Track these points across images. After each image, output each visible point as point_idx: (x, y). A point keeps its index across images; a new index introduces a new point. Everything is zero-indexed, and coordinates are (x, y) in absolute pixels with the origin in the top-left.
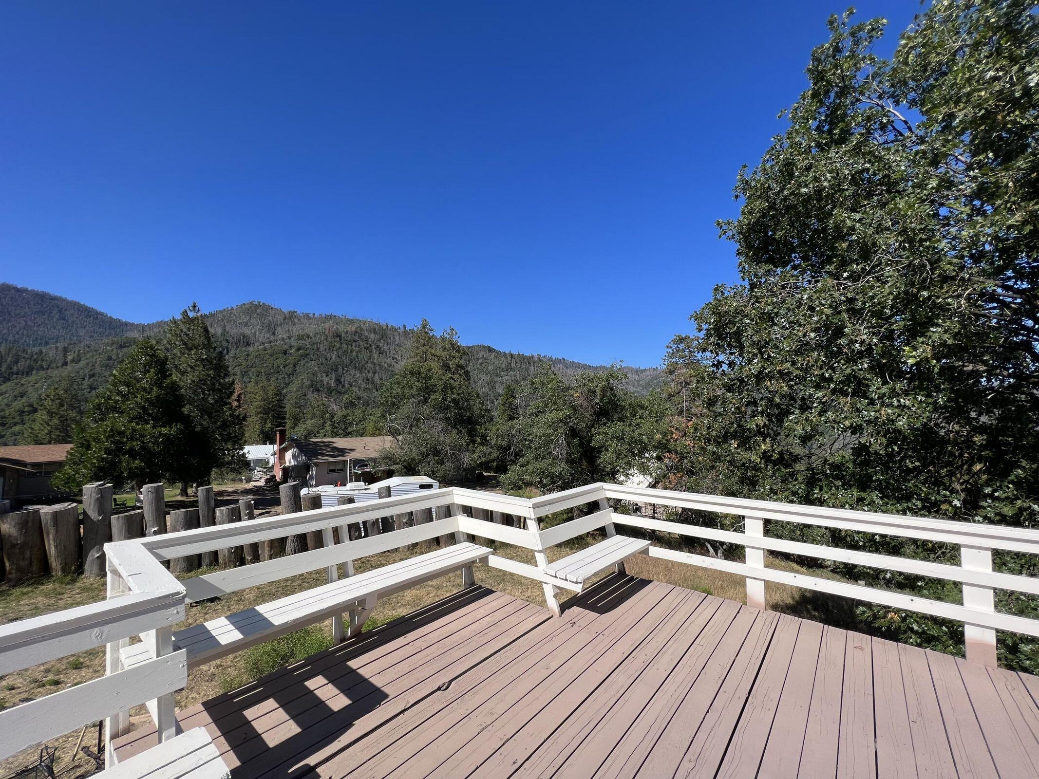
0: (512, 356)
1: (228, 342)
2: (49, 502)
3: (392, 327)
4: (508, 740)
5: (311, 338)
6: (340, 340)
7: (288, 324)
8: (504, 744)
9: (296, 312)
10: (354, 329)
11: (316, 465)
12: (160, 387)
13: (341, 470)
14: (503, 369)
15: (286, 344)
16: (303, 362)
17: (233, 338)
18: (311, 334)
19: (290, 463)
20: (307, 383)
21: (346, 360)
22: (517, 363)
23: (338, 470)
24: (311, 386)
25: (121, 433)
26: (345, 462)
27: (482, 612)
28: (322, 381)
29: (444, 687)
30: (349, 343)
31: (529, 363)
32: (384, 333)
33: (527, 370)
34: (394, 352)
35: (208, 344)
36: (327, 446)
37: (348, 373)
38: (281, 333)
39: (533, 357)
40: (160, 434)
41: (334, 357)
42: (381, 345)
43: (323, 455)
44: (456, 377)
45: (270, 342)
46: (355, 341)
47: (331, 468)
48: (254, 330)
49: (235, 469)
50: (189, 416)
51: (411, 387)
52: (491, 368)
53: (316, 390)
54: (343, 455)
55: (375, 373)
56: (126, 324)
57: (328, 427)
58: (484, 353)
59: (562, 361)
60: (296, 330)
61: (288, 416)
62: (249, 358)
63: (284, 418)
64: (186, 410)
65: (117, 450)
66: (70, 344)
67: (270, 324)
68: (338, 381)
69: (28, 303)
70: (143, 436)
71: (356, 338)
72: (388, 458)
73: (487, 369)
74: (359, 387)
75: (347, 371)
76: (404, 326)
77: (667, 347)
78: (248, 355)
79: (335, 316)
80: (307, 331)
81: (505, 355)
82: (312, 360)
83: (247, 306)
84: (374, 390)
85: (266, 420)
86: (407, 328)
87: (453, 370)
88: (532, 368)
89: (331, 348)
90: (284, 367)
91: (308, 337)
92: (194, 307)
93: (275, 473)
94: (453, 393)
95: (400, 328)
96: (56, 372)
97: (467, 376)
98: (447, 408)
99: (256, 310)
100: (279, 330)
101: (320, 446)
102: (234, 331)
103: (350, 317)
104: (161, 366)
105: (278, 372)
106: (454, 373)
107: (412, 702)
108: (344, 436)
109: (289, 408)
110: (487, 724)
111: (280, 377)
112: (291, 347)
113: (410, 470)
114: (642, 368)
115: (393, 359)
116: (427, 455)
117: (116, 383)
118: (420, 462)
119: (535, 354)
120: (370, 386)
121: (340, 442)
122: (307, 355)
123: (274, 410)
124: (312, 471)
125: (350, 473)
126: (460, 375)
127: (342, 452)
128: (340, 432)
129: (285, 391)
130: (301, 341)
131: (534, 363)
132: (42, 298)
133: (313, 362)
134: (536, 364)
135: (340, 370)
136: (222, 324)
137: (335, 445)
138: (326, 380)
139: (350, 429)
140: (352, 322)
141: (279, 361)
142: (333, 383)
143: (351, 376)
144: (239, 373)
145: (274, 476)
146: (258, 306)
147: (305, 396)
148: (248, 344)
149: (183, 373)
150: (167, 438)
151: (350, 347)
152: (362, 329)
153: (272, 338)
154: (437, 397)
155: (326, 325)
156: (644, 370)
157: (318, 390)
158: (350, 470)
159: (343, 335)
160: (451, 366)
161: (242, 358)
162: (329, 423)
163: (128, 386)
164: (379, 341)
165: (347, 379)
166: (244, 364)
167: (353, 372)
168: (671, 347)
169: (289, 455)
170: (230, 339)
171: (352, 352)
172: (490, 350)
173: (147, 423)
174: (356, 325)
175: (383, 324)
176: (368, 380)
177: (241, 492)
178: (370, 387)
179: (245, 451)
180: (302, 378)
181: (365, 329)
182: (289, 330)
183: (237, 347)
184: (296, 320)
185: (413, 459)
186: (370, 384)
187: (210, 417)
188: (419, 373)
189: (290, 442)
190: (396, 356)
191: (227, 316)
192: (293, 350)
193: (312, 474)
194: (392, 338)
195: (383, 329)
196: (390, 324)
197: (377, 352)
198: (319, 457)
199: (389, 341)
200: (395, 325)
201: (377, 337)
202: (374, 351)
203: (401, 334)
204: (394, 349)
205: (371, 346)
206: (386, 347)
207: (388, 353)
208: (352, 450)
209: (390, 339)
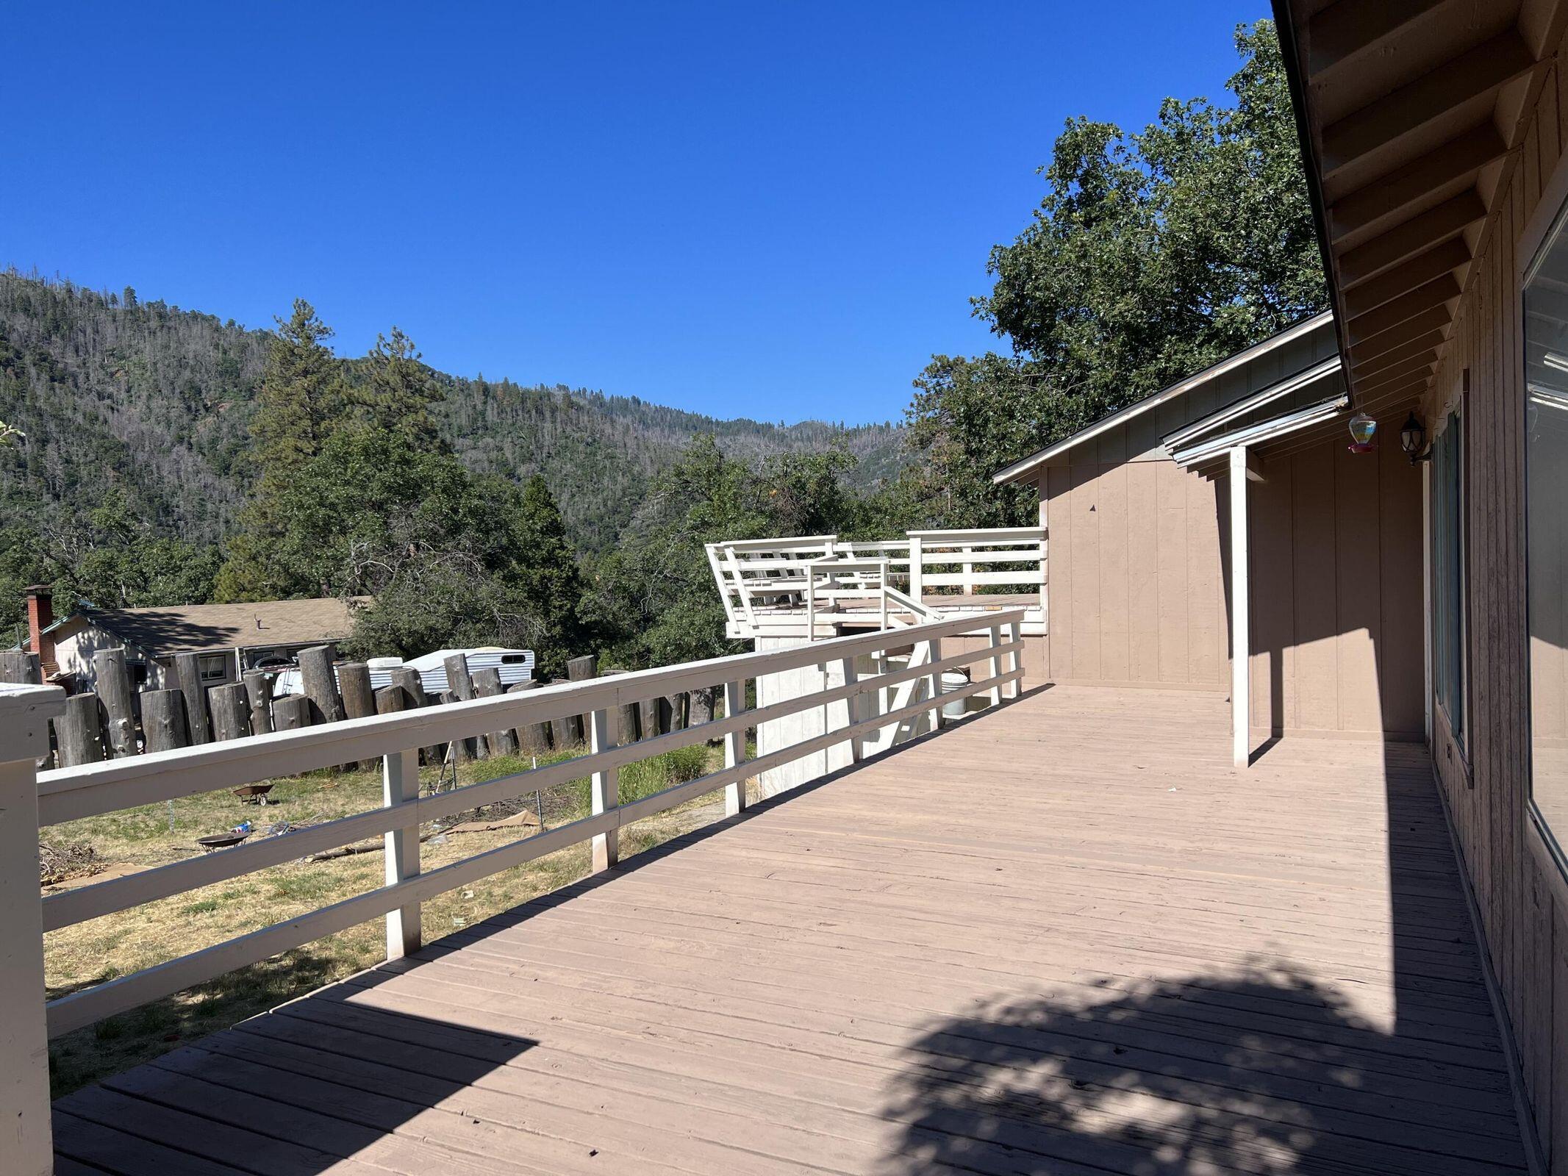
0: (486, 390)
3: (88, 295)
22: (501, 411)
26: (227, 655)
31: (540, 412)
32: (59, 313)
33: (534, 431)
34: (101, 374)
36: (173, 623)
39: (549, 395)
42: (54, 352)
43: (172, 641)
54: (219, 641)
59: (632, 406)
76: (130, 293)
77: (916, 384)
81: (465, 387)
84: (47, 498)
86: (143, 299)
88: (548, 425)
95: (114, 300)
101: (154, 623)
114: (850, 425)
115: (101, 396)
119: (551, 386)
120: (31, 484)
121: (196, 615)
124: (155, 675)
127: (212, 634)
131: (553, 411)
134: (559, 416)
137: (188, 621)
156: (856, 432)
164: (47, 338)
168: (923, 385)
175: (58, 286)
176: (22, 465)
178: (32, 488)
186: (31, 479)
189: (75, 618)
190: (111, 389)
194: (89, 330)
195: (55, 302)
196: (79, 285)
197: (45, 377)
198: (169, 645)
199: (81, 338)
200: (97, 289)
201: (39, 326)
202: (33, 371)
203: (120, 317)
204: (102, 367)
205: (19, 355)
206: (71, 360)
207: (81, 379)
208: (234, 630)
209: (84, 332)
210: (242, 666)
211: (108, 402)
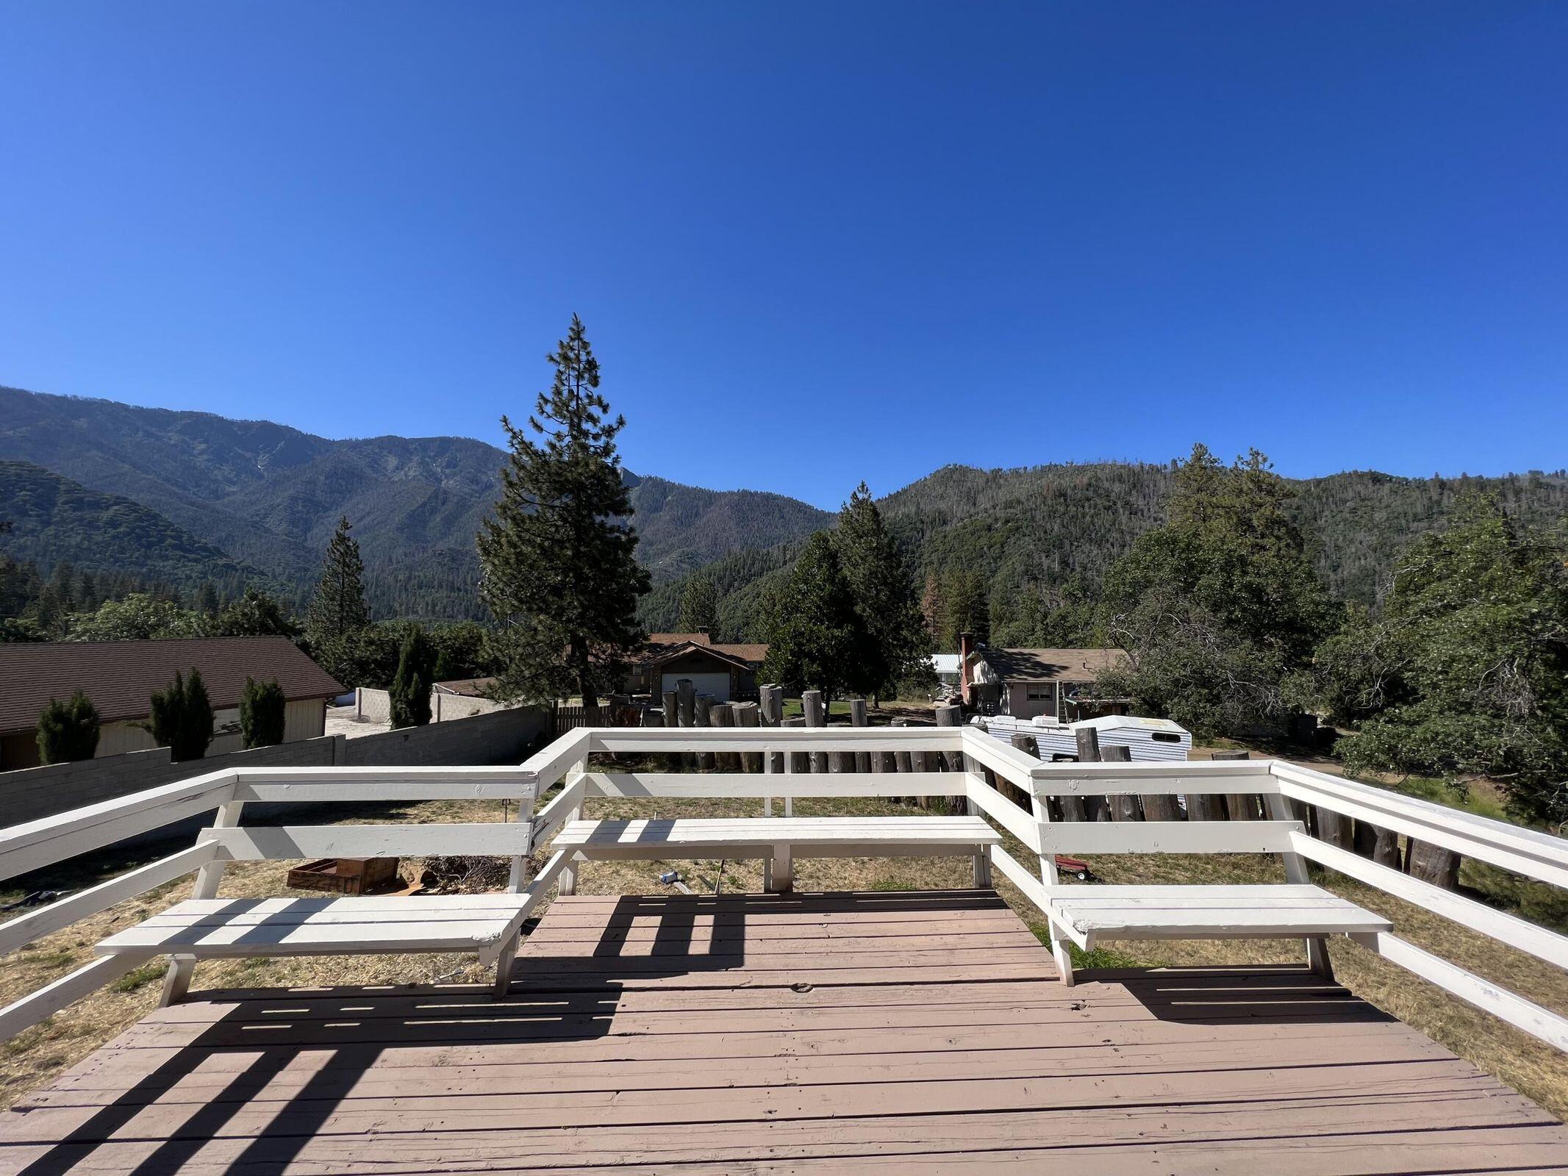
0: (1442, 485)
1: (922, 522)
2: (740, 700)
3: (1152, 467)
4: (795, 1085)
5: (1023, 504)
6: (1065, 500)
7: (991, 488)
8: (785, 1085)
9: (1001, 470)
10: (1085, 480)
11: (1011, 686)
12: (832, 581)
13: (1047, 697)
14: (1415, 515)
15: (989, 516)
16: (1012, 540)
17: (928, 517)
18: (1023, 499)
19: (979, 680)
20: (1020, 568)
21: (1075, 531)
22: (1458, 497)
23: (1042, 696)
24: (1026, 572)
25: (802, 634)
26: (1052, 685)
27: (954, 927)
28: (1041, 564)
29: (805, 989)
30: (1079, 503)
32: (1136, 479)
35: (878, 531)
36: (1028, 660)
37: (1079, 549)
38: (984, 502)
40: (834, 637)
41: (1056, 528)
42: (1132, 499)
43: (1020, 672)
44: (1268, 542)
45: (971, 516)
46: (1088, 500)
47: (1033, 692)
48: (953, 504)
49: (923, 684)
50: (861, 616)
51: (1159, 567)
52: (1380, 516)
53: (1033, 579)
54: (1049, 675)
55: (1124, 546)
56: (829, 514)
57: (1039, 633)
58: (1360, 488)
60: (1002, 496)
61: (991, 616)
62: (946, 540)
63: (987, 620)
64: (858, 609)
65: (799, 654)
66: (788, 543)
67: (969, 493)
68: (1064, 563)
69: (758, 506)
70: (819, 638)
71: (1090, 494)
72: (1114, 685)
73: (1371, 519)
74: (1098, 571)
75: (1077, 547)
76: (1174, 462)
78: (945, 537)
79: (1056, 466)
80: (1016, 494)
81: (1421, 485)
82: (1024, 536)
83: (941, 473)
85: (964, 621)
87: (1260, 530)
89: (1052, 514)
90: (989, 548)
91: (1019, 502)
92: (863, 486)
93: (962, 693)
94: (1245, 573)
95: (1165, 467)
96: (779, 572)
97: (1294, 539)
98: (1234, 601)
99: (954, 476)
100: (981, 498)
101: (1016, 659)
102: (928, 508)
103: (1079, 462)
104: (831, 558)
105: (982, 556)
106: (1263, 536)
107: (753, 984)
108: (1064, 647)
109: (993, 605)
110: (794, 1053)
111: (984, 563)
112: (996, 520)
113: (1154, 708)
115: (1156, 520)
116: (1186, 685)
117: (796, 581)
118: (1170, 695)
121: (1047, 656)
122: (1018, 528)
123: (974, 608)
124: (1006, 693)
125: (1061, 703)
126: (1278, 538)
127: (1049, 670)
128: (1057, 640)
129: (991, 582)
130: (1009, 510)
131: (1518, 493)
132: (768, 498)
133: (1027, 538)
135: (1067, 546)
136: (915, 500)
137: (1038, 659)
138: (1045, 562)
139: (1072, 636)
140: (1081, 470)
141: (983, 541)
142: (1056, 567)
143: (1085, 553)
144: (936, 561)
145: (961, 697)
146: (956, 469)
147: (1018, 587)
148: (945, 523)
149: (855, 566)
150: (840, 640)
151: (1080, 509)
152: (1098, 479)
153: (972, 511)
154: (1210, 582)
155: (1044, 482)
157: (1036, 579)
158: (1061, 698)
159: (1069, 492)
160: (1255, 523)
161: (939, 541)
162: (1039, 626)
163: (806, 584)
164: (1129, 493)
165: (1078, 558)
166: (941, 548)
167: (1087, 548)
169: (977, 669)
170: (925, 519)
171: (1084, 517)
172: (1377, 479)
173: (822, 623)
174: (1089, 474)
175: (1135, 464)
177: (922, 713)
179: (933, 661)
180: (1014, 562)
181: (1104, 478)
182: (993, 497)
183: (933, 528)
184: (1002, 481)
185: (1156, 689)
187: (883, 618)
188: (1175, 541)
189: (977, 652)
191: (918, 490)
192: (999, 524)
193: (1006, 698)
194: (1151, 486)
195: (1134, 474)
196: (1147, 462)
197: (1127, 513)
198: (1015, 675)
199: (1147, 491)
200: (1156, 463)
201: (1126, 487)
202: (1121, 511)
203: (1168, 476)
204: (1157, 504)
205: (1115, 503)
206: (1141, 502)
207: (1146, 511)
208: (1065, 668)
209: (1148, 487)
210: (1060, 693)
211: (1159, 522)
